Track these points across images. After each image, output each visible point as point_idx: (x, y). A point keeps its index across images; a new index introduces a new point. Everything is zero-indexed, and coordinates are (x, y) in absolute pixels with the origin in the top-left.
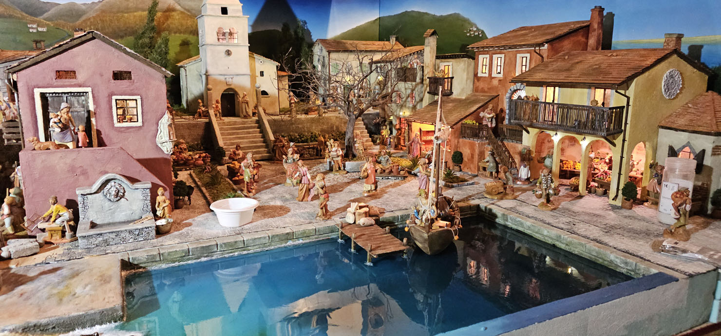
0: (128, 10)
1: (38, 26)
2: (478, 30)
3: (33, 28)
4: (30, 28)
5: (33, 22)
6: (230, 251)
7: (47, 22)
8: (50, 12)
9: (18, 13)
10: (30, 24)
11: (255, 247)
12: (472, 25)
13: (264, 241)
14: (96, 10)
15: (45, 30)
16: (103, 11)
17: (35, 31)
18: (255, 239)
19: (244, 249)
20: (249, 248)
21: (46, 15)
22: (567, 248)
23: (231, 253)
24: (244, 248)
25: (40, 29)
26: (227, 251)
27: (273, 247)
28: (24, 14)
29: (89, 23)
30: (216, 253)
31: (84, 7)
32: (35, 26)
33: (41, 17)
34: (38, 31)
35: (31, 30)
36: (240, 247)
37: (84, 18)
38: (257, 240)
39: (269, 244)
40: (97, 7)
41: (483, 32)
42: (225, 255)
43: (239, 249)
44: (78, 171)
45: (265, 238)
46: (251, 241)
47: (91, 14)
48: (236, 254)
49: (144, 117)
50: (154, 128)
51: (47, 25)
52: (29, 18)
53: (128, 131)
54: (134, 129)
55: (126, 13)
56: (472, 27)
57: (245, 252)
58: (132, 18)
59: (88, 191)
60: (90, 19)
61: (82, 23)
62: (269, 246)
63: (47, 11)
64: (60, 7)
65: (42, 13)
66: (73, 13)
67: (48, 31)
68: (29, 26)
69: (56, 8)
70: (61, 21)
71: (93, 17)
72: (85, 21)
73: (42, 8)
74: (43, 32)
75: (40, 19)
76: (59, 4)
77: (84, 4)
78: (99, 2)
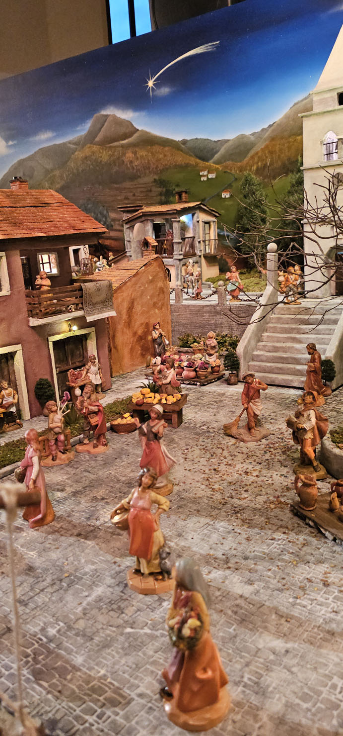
1: (209, 172)
3: (203, 176)
4: (201, 176)
5: (205, 168)
7: (217, 166)
8: (219, 153)
9: (193, 161)
10: (202, 171)
14: (265, 140)
15: (214, 177)
16: (273, 139)
17: (205, 179)
21: (217, 156)
25: (210, 176)
28: (198, 160)
29: (256, 159)
31: (252, 138)
32: (205, 173)
33: (211, 161)
34: (208, 178)
35: (202, 179)
37: (252, 152)
40: (266, 135)
47: (260, 146)
51: (217, 170)
52: (202, 163)
60: (257, 153)
61: (249, 160)
63: (216, 152)
64: (230, 143)
65: (213, 156)
66: (242, 148)
67: (216, 177)
68: (201, 174)
69: (226, 146)
70: (229, 163)
71: (262, 149)
72: (252, 157)
73: (213, 149)
74: (212, 179)
75: (211, 163)
76: (229, 140)
77: (253, 134)
78: (270, 126)
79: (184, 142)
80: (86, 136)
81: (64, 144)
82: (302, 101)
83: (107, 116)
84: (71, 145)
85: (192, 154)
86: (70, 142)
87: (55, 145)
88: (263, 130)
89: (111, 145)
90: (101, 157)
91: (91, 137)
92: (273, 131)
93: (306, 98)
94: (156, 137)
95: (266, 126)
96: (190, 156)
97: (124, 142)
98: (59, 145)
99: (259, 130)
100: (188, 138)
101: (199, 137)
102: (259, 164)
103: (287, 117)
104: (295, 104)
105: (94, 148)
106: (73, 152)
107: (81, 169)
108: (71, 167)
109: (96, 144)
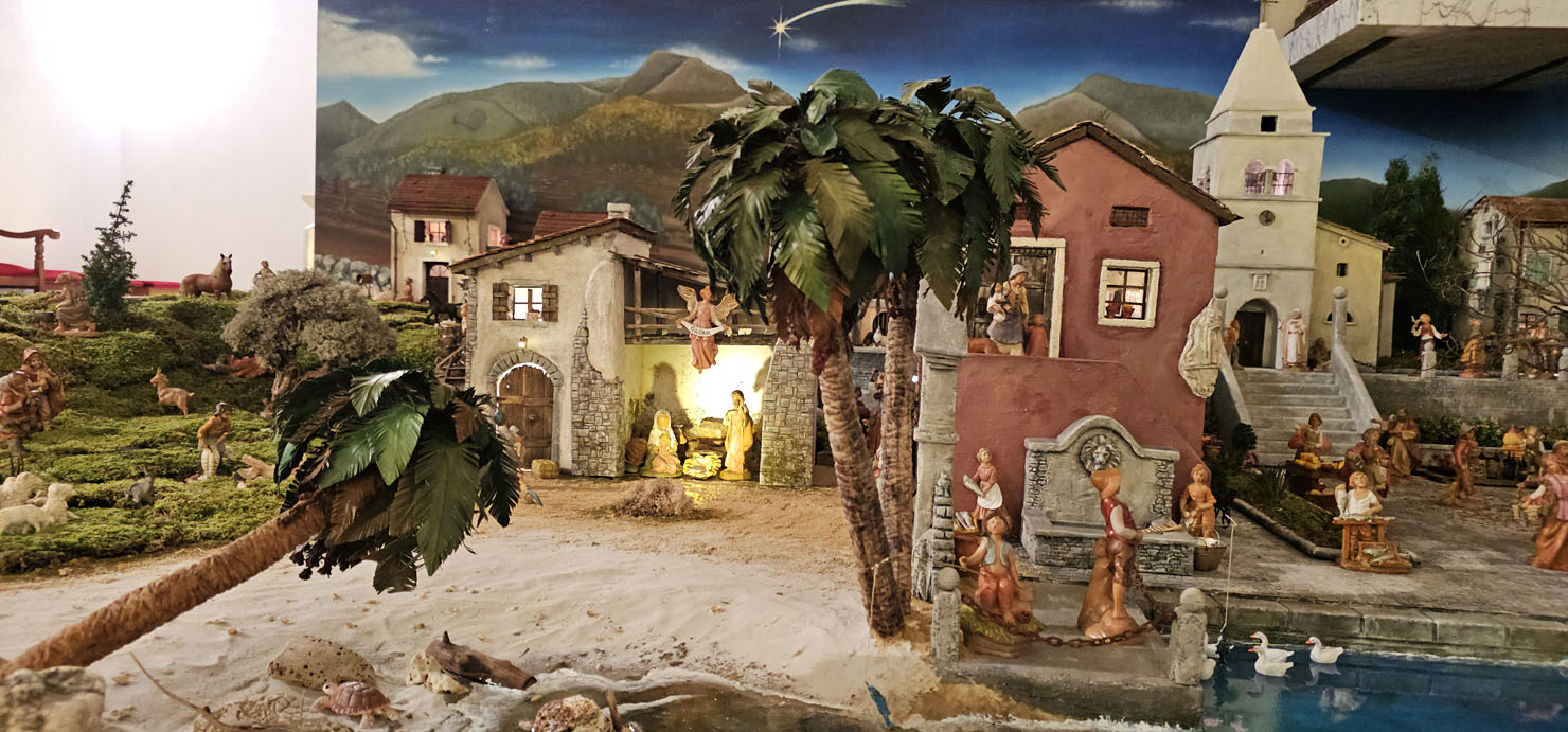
6: (1393, 645)
11: (1461, 651)
13: (1490, 640)
18: (1466, 628)
19: (1431, 647)
20: (1446, 648)
23: (1396, 649)
24: (1436, 644)
26: (1385, 644)
27: (1514, 663)
30: (1355, 641)
36: (1423, 640)
38: (1470, 632)
39: (1503, 651)
42: (1380, 653)
43: (1419, 647)
44: (1034, 403)
45: (1494, 631)
46: (1454, 632)
48: (1410, 655)
49: (1161, 309)
50: (1178, 335)
53: (1122, 336)
54: (1136, 334)
57: (1433, 657)
59: (1050, 445)
62: (1505, 656)
80: (630, 81)
81: (573, 85)
83: (682, 59)
84: (591, 91)
86: (588, 85)
87: (548, 83)
89: (687, 105)
90: (660, 121)
91: (639, 87)
97: (712, 105)
98: (558, 85)
105: (646, 104)
106: (594, 102)
107: (607, 134)
108: (584, 127)
109: (650, 98)
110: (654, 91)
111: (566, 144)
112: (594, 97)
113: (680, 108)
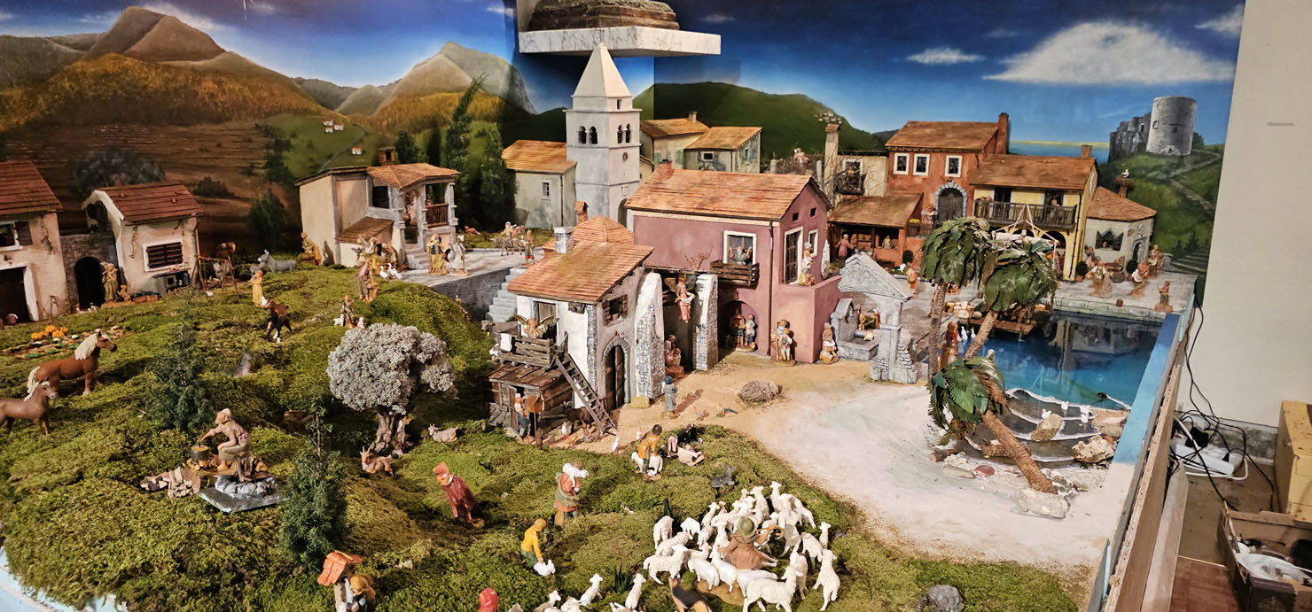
0: (424, 92)
1: (335, 123)
2: (835, 116)
3: (329, 127)
4: (326, 127)
5: (330, 118)
7: (345, 117)
8: (346, 102)
9: (314, 107)
10: (326, 120)
12: (827, 110)
14: (393, 95)
15: (342, 129)
16: (400, 96)
17: (331, 131)
21: (343, 105)
22: (1092, 312)
25: (337, 128)
28: (320, 106)
29: (386, 115)
31: (381, 91)
32: (331, 124)
33: (338, 110)
34: (334, 130)
35: (327, 130)
37: (382, 106)
40: (393, 91)
41: (843, 119)
47: (388, 101)
51: (344, 121)
52: (325, 111)
55: (422, 96)
56: (826, 112)
58: (428, 102)
60: (386, 108)
61: (380, 114)
63: (343, 100)
64: (358, 92)
65: (338, 105)
66: (369, 100)
67: (345, 129)
68: (325, 124)
69: (353, 94)
70: (357, 114)
71: (391, 105)
72: (382, 111)
73: (338, 96)
74: (339, 131)
75: (336, 112)
76: (356, 89)
77: (381, 87)
78: (397, 82)
79: (300, 81)
80: (108, 37)
82: (422, 64)
83: (158, 17)
85: (311, 97)
88: (390, 84)
89: (170, 63)
90: (146, 79)
91: (120, 42)
92: (400, 88)
93: (425, 63)
94: (255, 66)
95: (393, 82)
96: (310, 99)
97: (195, 63)
99: (386, 84)
100: (306, 78)
101: (319, 79)
102: (390, 119)
103: (410, 76)
104: (417, 66)
105: (129, 62)
106: (68, 60)
107: (91, 94)
108: (63, 87)
109: (132, 55)
110: (133, 48)
111: (44, 107)
112: (68, 55)
113: (164, 66)
